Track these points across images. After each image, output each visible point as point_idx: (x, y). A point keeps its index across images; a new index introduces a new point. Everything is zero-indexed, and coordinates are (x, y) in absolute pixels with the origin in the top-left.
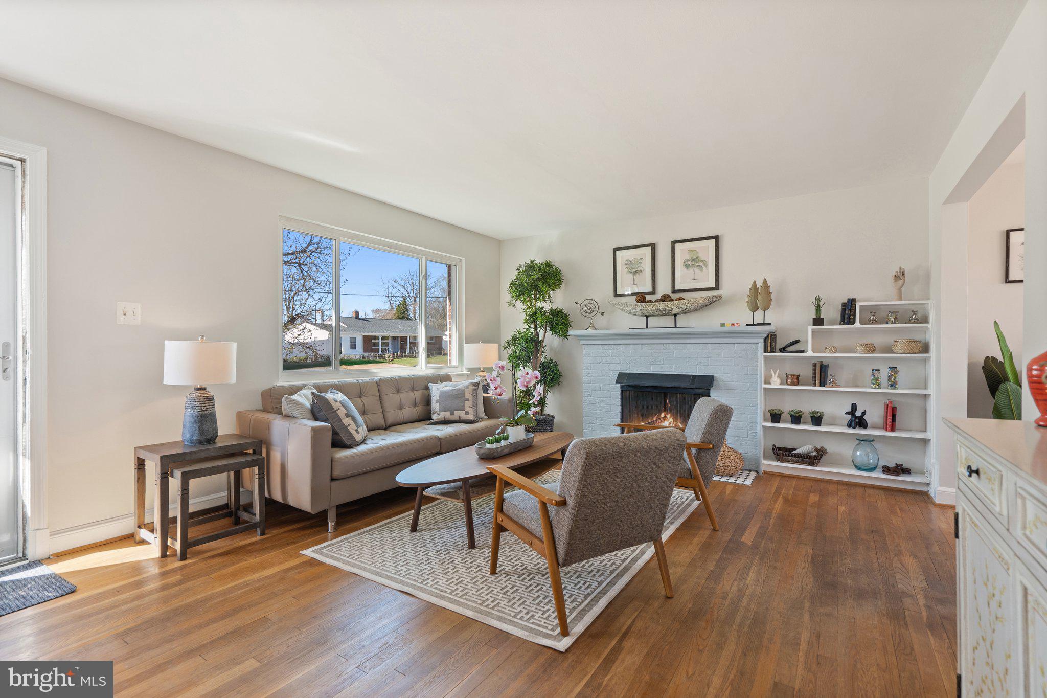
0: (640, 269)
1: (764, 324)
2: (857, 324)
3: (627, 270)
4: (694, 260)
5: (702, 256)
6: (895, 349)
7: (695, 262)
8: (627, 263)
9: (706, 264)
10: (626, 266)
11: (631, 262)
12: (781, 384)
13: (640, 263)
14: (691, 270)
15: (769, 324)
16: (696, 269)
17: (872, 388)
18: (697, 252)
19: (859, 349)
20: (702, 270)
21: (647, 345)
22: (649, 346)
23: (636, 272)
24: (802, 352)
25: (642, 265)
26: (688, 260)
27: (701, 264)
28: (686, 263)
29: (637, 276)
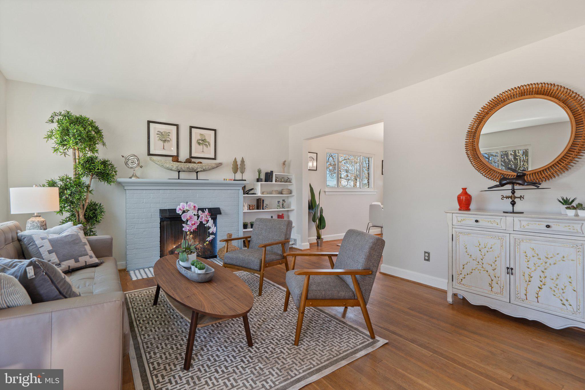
0: (168, 139)
1: (242, 180)
2: (274, 182)
3: (158, 138)
4: (203, 140)
5: (208, 139)
6: (283, 193)
7: (203, 142)
8: (158, 133)
9: (209, 144)
10: (159, 135)
11: (162, 133)
12: (247, 210)
13: (169, 135)
14: (201, 146)
15: (245, 180)
16: (204, 146)
17: (278, 209)
18: (204, 136)
19: (274, 192)
20: (207, 147)
21: (179, 190)
22: (180, 190)
23: (165, 141)
24: (255, 194)
25: (169, 137)
26: (200, 140)
27: (207, 144)
28: (199, 141)
29: (166, 144)
